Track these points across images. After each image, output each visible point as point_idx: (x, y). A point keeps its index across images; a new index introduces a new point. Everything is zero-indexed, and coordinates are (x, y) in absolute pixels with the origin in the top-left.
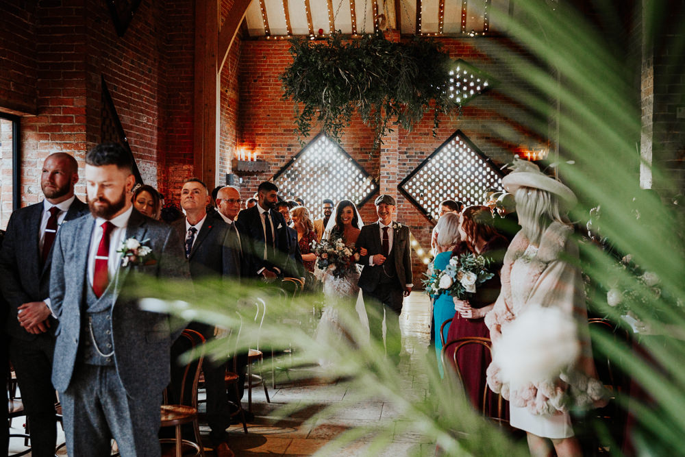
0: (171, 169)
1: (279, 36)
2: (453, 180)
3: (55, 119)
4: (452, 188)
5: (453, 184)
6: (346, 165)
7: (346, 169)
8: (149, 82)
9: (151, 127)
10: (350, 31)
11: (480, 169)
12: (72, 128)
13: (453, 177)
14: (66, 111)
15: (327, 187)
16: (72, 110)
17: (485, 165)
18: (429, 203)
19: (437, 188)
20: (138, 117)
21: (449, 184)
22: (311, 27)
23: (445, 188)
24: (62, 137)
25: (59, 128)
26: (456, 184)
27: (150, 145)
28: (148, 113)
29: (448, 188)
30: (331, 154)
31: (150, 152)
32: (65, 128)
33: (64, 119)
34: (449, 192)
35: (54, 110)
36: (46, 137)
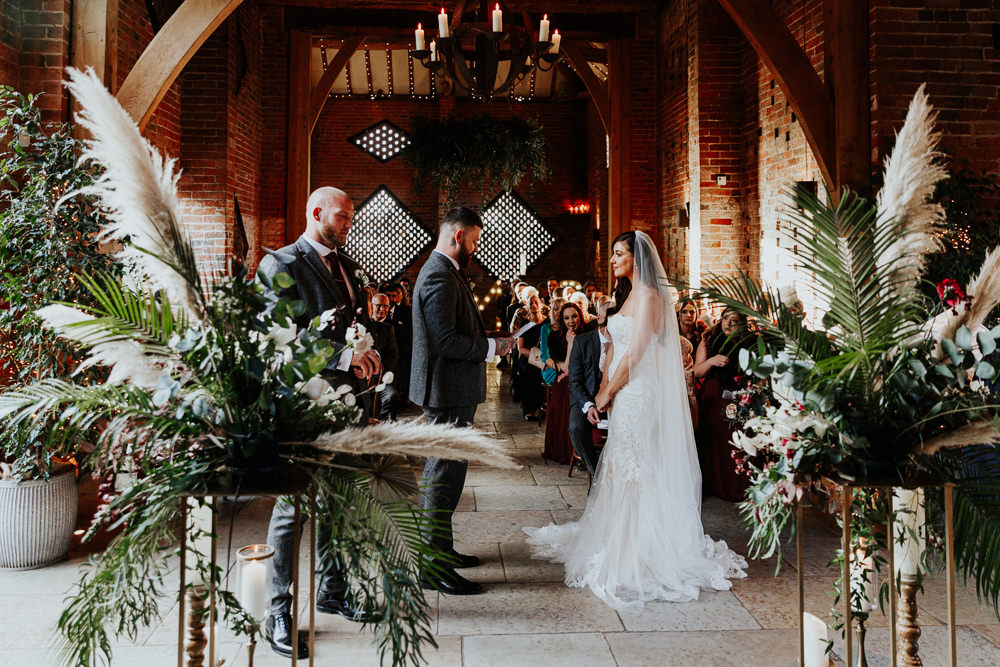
0: (265, 222)
1: (340, 95)
2: (504, 232)
3: (196, 179)
4: (503, 240)
5: (503, 236)
6: (404, 218)
7: (404, 221)
8: (250, 142)
9: (250, 183)
10: (407, 91)
11: (528, 222)
12: (213, 188)
13: (504, 229)
14: (207, 171)
15: (386, 239)
16: (213, 172)
17: (532, 218)
18: (482, 253)
19: (489, 239)
20: (242, 174)
21: (500, 236)
22: (371, 87)
23: (497, 239)
24: (203, 195)
25: (199, 187)
26: (507, 236)
27: (250, 201)
28: (249, 171)
29: (500, 239)
30: (390, 207)
31: (249, 207)
32: (206, 188)
33: (205, 179)
34: (500, 243)
35: (196, 171)
36: (188, 195)
